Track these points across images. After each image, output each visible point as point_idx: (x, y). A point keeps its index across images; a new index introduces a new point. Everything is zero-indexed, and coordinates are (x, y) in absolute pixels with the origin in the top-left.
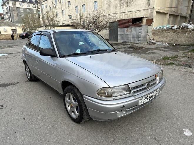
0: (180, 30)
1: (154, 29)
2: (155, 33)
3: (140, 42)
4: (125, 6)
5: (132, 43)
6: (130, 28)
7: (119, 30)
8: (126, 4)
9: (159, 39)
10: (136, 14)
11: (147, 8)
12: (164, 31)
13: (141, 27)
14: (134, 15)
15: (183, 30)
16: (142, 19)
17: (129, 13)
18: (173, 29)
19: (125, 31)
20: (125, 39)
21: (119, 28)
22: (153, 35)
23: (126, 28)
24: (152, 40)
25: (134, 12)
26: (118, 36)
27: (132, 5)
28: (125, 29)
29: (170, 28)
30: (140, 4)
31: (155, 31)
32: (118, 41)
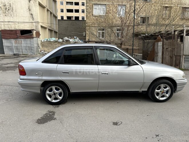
0: (65, 43)
1: (43, 41)
2: (44, 45)
3: (34, 54)
4: (3, 15)
5: (24, 55)
6: (19, 39)
7: (4, 41)
8: (4, 13)
9: (49, 50)
10: (19, 26)
11: (31, 21)
12: (52, 43)
13: (32, 39)
14: (16, 26)
15: (67, 43)
16: (32, 31)
17: (10, 23)
18: (59, 42)
19: (13, 42)
20: (14, 51)
21: (3, 39)
22: (42, 46)
23: (14, 39)
24: (43, 51)
25: (16, 23)
26: (4, 48)
27: (12, 15)
28: (13, 41)
29: (56, 41)
30: (22, 16)
31: (43, 43)
32: (5, 53)
